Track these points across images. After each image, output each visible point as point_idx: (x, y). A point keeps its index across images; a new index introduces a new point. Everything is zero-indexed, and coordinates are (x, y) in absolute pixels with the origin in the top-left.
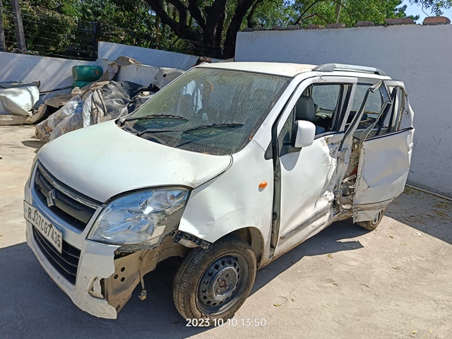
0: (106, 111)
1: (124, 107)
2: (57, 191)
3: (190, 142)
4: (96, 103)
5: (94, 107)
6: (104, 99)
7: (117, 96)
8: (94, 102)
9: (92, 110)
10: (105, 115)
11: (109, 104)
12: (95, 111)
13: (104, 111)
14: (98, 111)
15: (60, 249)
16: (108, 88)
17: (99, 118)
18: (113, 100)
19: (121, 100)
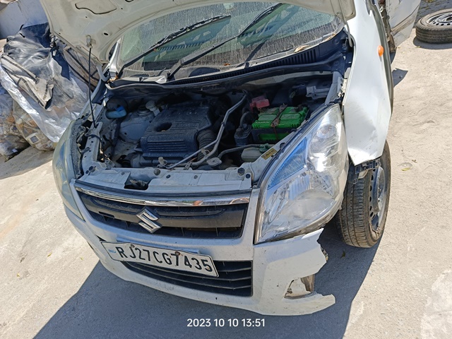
0: (34, 76)
1: (49, 60)
2: (151, 208)
3: (261, 45)
4: (15, 73)
5: (17, 79)
6: (21, 63)
7: (32, 52)
8: (12, 73)
9: (17, 84)
10: (36, 82)
11: (30, 65)
12: (21, 83)
13: (32, 78)
14: (25, 82)
15: (214, 273)
16: (12, 48)
17: (33, 90)
18: (30, 58)
19: (38, 54)
